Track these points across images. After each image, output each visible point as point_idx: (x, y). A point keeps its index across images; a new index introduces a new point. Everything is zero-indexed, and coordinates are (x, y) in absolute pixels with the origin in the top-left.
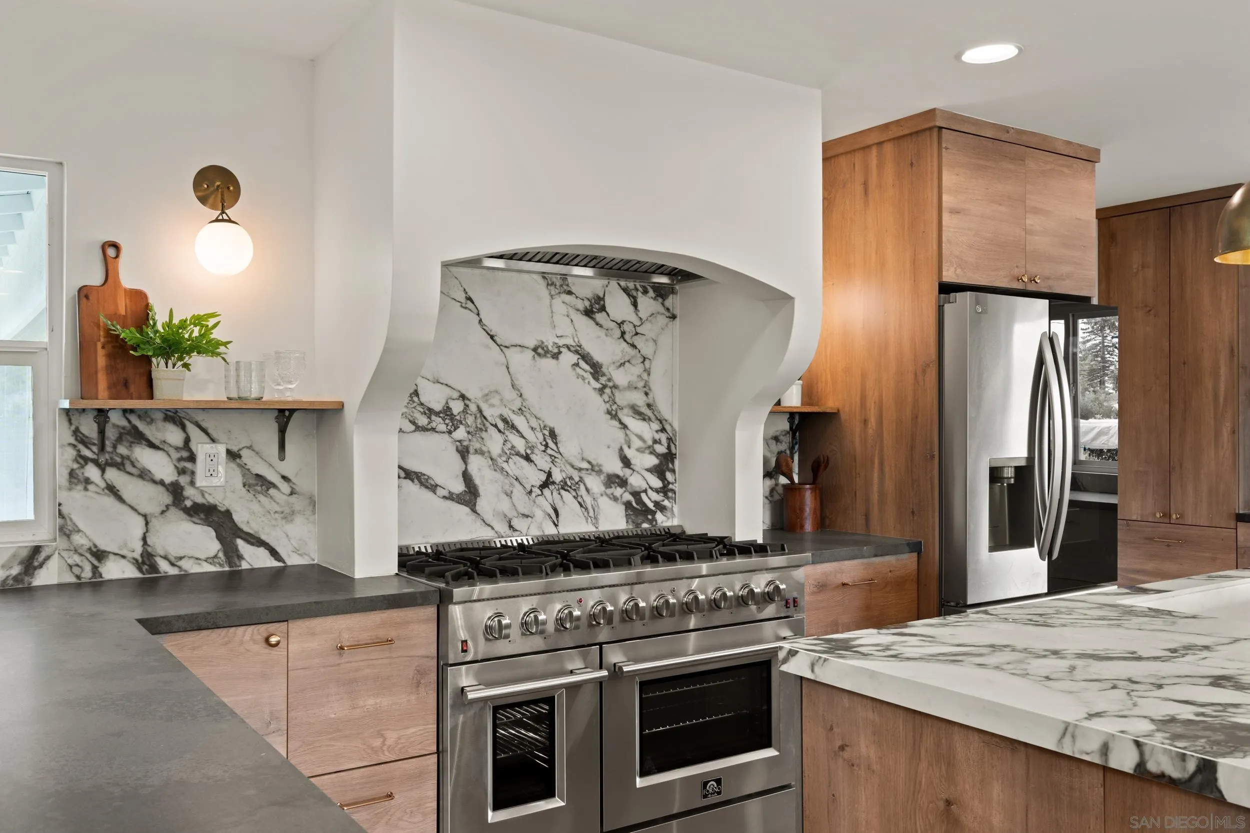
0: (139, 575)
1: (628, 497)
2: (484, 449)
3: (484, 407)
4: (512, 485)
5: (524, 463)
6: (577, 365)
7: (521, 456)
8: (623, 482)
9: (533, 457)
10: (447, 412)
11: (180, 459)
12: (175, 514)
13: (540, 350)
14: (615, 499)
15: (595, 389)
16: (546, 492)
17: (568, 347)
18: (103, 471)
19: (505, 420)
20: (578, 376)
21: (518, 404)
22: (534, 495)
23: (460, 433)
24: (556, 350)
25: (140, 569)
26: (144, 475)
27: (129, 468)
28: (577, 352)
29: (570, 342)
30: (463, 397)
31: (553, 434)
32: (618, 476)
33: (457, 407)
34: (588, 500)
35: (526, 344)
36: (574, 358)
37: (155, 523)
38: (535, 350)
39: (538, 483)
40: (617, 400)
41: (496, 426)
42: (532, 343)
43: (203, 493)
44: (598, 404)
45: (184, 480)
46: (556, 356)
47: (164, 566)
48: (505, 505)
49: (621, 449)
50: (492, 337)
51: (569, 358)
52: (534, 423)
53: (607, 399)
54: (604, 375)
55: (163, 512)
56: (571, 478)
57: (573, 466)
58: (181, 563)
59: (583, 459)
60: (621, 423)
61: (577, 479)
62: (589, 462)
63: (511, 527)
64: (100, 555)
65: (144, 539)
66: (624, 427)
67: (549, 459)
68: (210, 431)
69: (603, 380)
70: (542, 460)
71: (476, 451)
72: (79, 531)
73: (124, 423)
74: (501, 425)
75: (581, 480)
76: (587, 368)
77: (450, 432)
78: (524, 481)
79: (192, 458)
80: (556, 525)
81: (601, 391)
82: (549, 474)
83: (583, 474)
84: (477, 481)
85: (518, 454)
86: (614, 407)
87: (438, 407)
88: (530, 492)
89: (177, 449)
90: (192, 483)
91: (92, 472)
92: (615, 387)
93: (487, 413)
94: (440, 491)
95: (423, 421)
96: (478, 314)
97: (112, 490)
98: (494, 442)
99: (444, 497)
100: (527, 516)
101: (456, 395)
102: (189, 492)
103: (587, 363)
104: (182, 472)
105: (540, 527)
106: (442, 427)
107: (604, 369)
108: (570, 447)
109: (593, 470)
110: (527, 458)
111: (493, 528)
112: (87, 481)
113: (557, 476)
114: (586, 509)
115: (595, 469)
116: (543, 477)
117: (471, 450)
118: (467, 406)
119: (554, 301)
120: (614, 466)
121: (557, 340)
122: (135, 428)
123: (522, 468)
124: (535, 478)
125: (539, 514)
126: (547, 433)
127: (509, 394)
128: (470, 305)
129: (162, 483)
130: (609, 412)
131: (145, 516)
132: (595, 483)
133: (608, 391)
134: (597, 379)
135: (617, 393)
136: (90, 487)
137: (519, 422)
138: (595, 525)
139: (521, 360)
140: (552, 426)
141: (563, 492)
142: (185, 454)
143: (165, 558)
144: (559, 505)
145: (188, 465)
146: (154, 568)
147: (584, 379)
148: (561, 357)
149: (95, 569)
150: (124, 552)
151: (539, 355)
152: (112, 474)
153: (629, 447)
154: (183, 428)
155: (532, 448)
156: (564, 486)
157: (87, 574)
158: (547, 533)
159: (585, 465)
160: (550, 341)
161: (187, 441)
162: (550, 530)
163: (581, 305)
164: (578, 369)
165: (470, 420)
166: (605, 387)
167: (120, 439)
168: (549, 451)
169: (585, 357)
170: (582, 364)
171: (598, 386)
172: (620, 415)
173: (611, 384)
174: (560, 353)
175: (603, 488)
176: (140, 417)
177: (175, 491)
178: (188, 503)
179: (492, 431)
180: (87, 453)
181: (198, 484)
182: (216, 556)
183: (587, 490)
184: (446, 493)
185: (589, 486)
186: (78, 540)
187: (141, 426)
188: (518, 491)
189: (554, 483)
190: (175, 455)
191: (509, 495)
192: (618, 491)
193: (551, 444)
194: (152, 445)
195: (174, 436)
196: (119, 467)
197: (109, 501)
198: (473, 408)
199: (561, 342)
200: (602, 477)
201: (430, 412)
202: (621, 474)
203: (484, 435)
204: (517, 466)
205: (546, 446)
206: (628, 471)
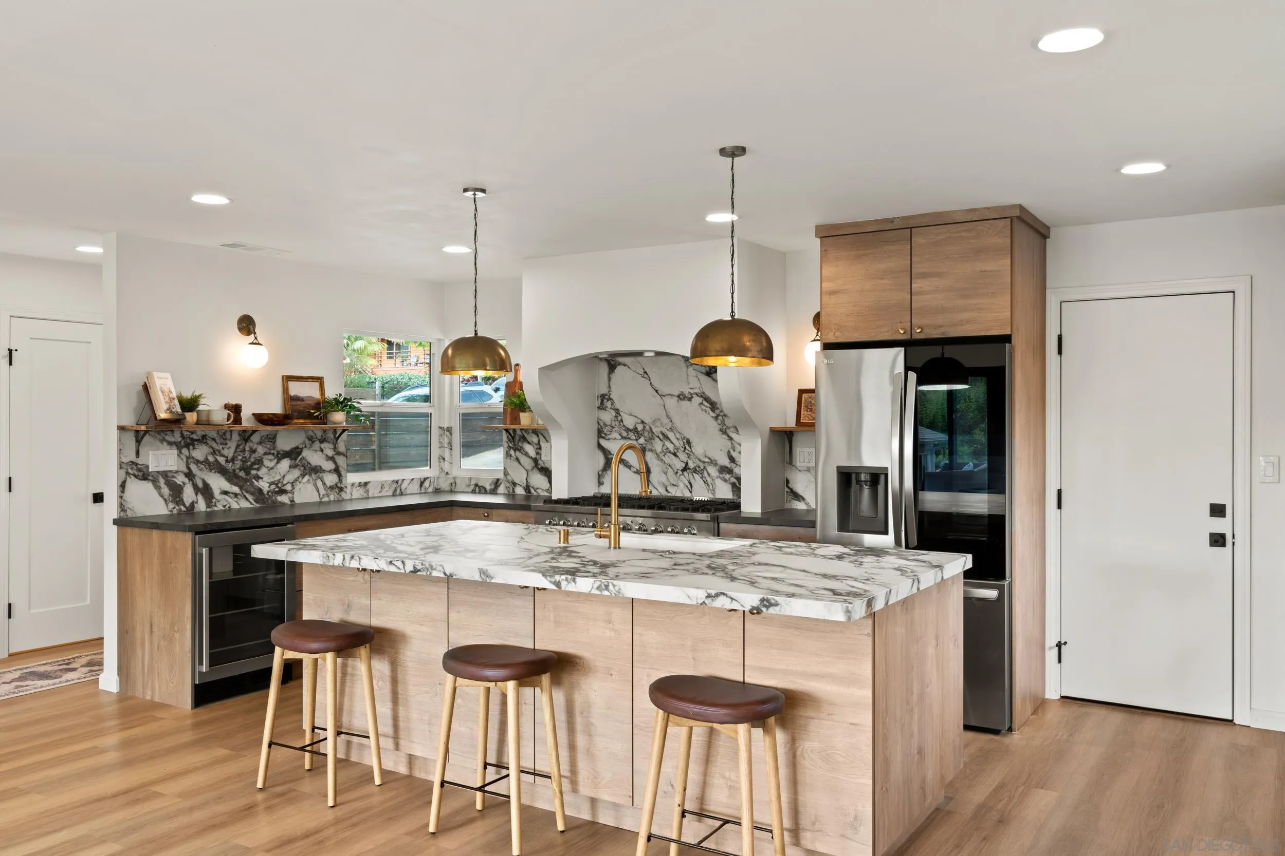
0: (526, 494)
1: (733, 480)
2: (653, 449)
3: (653, 427)
4: (667, 468)
5: (673, 457)
6: (702, 404)
7: (672, 453)
8: (730, 471)
9: (678, 454)
10: (635, 430)
11: (537, 449)
12: (535, 470)
13: (681, 397)
14: (725, 481)
15: (712, 417)
16: (685, 473)
17: (697, 394)
18: (515, 452)
19: (663, 434)
20: (703, 410)
21: (670, 425)
22: (678, 474)
23: (642, 441)
24: (690, 396)
25: (526, 491)
26: (526, 454)
27: (522, 452)
28: (702, 397)
29: (697, 391)
30: (643, 422)
31: (689, 442)
32: (727, 468)
33: (640, 427)
34: (709, 480)
35: (674, 394)
36: (700, 400)
37: (530, 473)
38: (678, 396)
39: (681, 468)
40: (726, 423)
41: (658, 437)
42: (677, 393)
43: (544, 463)
44: (714, 426)
45: (538, 457)
46: (690, 399)
47: (532, 491)
48: (663, 479)
49: (729, 452)
50: (656, 391)
51: (697, 400)
52: (678, 436)
53: (720, 423)
54: (718, 409)
55: (532, 470)
56: (699, 467)
57: (700, 460)
58: (537, 490)
59: (706, 456)
60: (728, 436)
61: (702, 468)
62: (709, 459)
63: (667, 490)
64: (514, 484)
65: (527, 479)
66: (731, 439)
67: (686, 456)
68: (546, 438)
69: (717, 412)
70: (683, 456)
71: (649, 450)
72: (509, 474)
73: (520, 434)
74: (661, 437)
75: (705, 468)
76: (708, 405)
77: (637, 440)
78: (673, 467)
79: (540, 448)
80: (691, 492)
81: (716, 418)
82: (687, 464)
83: (706, 465)
84: (650, 465)
85: (670, 452)
86: (724, 427)
87: (631, 427)
88: (677, 473)
89: (536, 444)
90: (541, 458)
91: (512, 452)
92: (725, 415)
93: (654, 430)
94: (633, 469)
95: (625, 434)
96: (650, 380)
97: (517, 459)
98: (658, 446)
99: (634, 472)
100: (675, 486)
101: (639, 421)
102: (540, 462)
103: (707, 402)
104: (538, 453)
105: (682, 493)
106: (633, 437)
107: (718, 405)
108: (698, 449)
109: (712, 463)
110: (675, 454)
111: (658, 490)
112: (511, 456)
113: (691, 465)
114: (708, 485)
115: (713, 462)
116: (684, 465)
117: (647, 449)
118: (644, 427)
119: (688, 370)
120: (725, 462)
121: (691, 391)
122: (524, 435)
123: (673, 460)
124: (680, 466)
125: (681, 485)
126: (685, 441)
127: (665, 420)
128: (646, 376)
129: (531, 458)
130: (721, 430)
131: (527, 470)
132: (713, 471)
133: (720, 418)
134: (713, 411)
135: (726, 419)
136: (512, 458)
137: (671, 435)
138: (714, 494)
139: (671, 403)
140: (688, 437)
141: (695, 474)
142: (539, 447)
143: (533, 488)
144: (692, 481)
145: (539, 451)
146: (529, 492)
147: (706, 412)
148: (693, 400)
149: (513, 489)
150: (521, 484)
151: (681, 399)
152: (518, 453)
153: (734, 451)
154: (538, 436)
155: (677, 449)
156: (695, 471)
157: (511, 491)
158: (685, 496)
159: (707, 460)
160: (686, 391)
161: (539, 441)
162: (687, 494)
163: (704, 370)
164: (703, 407)
165: (646, 434)
166: (718, 415)
167: (519, 440)
168: (687, 451)
169: (707, 399)
170: (705, 403)
171: (714, 415)
172: (728, 431)
173: (722, 414)
174: (692, 397)
175: (718, 474)
176: (525, 431)
177: (535, 461)
178: (540, 467)
179: (657, 439)
180: (511, 445)
181: (542, 459)
182: (548, 489)
183: (709, 474)
184: (635, 470)
185: (710, 472)
186: (509, 477)
187: (526, 435)
188: (670, 472)
189: (689, 469)
190: (536, 447)
191: (666, 473)
192: (727, 476)
193: (687, 447)
194: (529, 443)
195: (535, 439)
196: (519, 450)
197: (516, 464)
198: (647, 428)
199: (692, 391)
200: (717, 467)
201: (628, 430)
202: (729, 466)
203: (653, 441)
204: (669, 459)
205: (685, 448)
206: (733, 465)
